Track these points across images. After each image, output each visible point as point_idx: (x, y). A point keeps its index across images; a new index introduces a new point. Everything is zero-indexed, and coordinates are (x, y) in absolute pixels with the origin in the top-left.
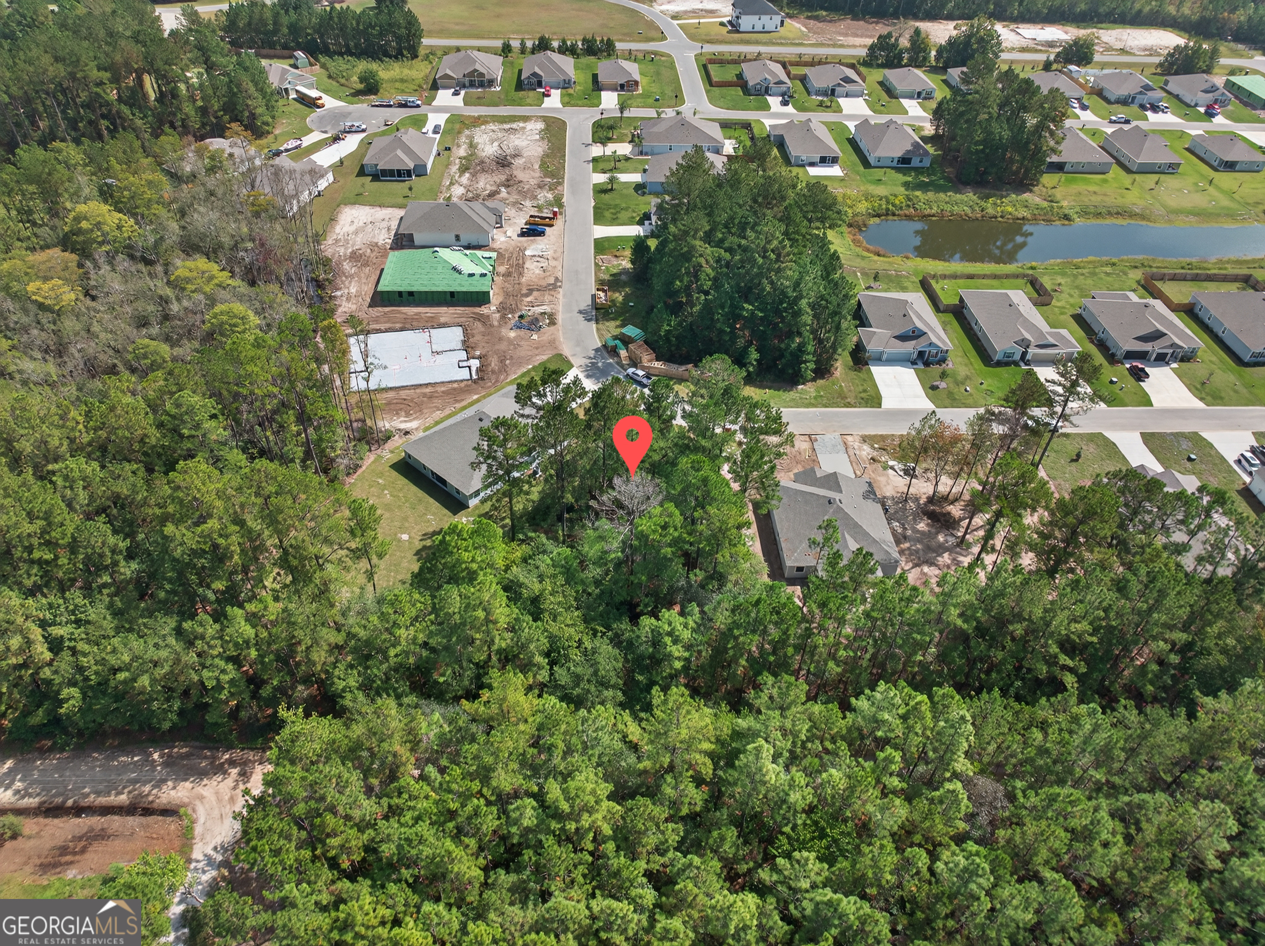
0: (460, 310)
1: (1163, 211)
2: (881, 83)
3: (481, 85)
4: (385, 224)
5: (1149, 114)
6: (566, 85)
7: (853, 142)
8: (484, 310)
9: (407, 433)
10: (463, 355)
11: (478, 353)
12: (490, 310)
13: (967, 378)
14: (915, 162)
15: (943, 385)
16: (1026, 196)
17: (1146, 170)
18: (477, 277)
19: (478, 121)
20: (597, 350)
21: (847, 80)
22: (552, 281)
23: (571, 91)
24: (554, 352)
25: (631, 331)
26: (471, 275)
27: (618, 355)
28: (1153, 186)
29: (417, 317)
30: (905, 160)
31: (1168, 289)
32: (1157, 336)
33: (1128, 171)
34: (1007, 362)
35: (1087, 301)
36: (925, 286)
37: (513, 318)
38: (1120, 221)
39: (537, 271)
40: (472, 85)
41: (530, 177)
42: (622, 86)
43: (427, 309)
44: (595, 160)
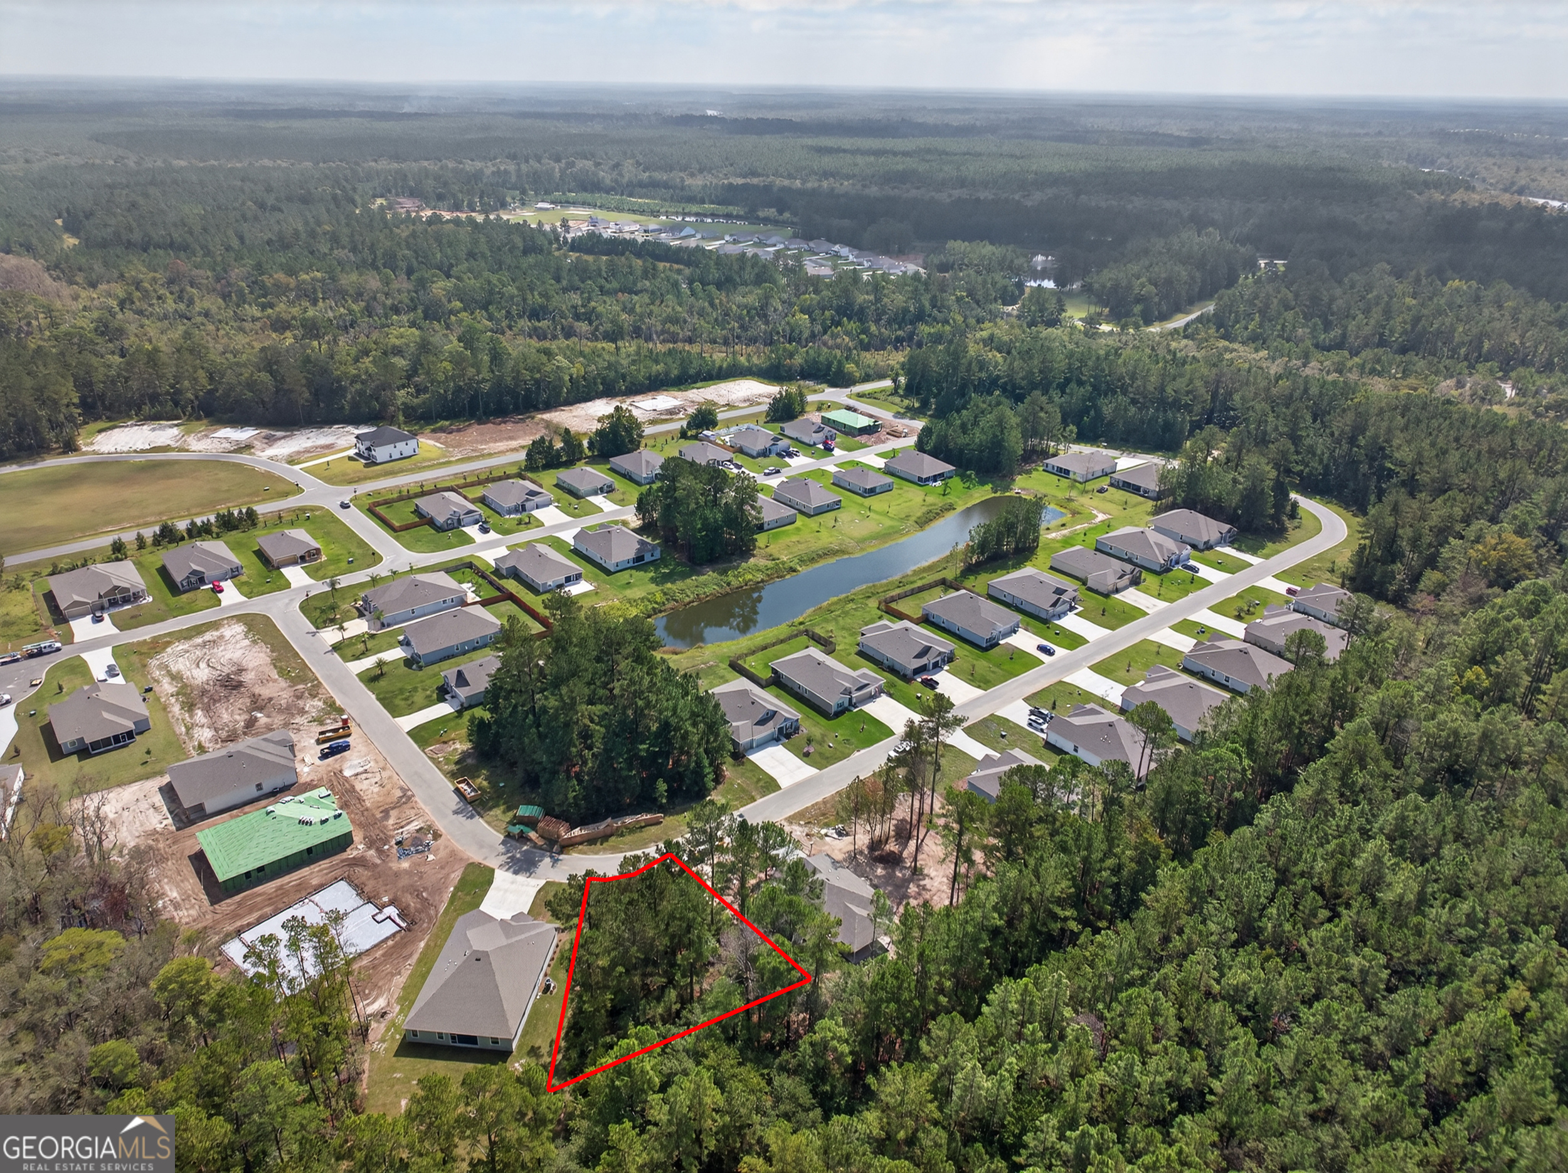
0: (325, 864)
1: (853, 543)
2: (557, 486)
3: (126, 601)
4: (144, 805)
5: (787, 459)
6: (234, 574)
7: (576, 552)
8: (351, 853)
9: (383, 1015)
10: (371, 909)
11: (386, 899)
12: (358, 848)
13: (823, 736)
14: (648, 558)
15: (812, 750)
16: (752, 560)
17: (821, 511)
18: (332, 820)
19: (157, 645)
20: (503, 843)
21: (533, 493)
22: (399, 793)
23: (244, 578)
24: (464, 864)
25: (524, 811)
26: (323, 822)
27: (530, 840)
28: (832, 523)
29: (281, 890)
30: (639, 558)
31: (901, 606)
32: (926, 651)
33: (809, 516)
34: (841, 711)
35: (859, 638)
36: (736, 667)
37: (391, 847)
38: (832, 560)
39: (376, 789)
40: (113, 603)
41: (278, 690)
42: (303, 558)
43: (286, 879)
44: (336, 648)
